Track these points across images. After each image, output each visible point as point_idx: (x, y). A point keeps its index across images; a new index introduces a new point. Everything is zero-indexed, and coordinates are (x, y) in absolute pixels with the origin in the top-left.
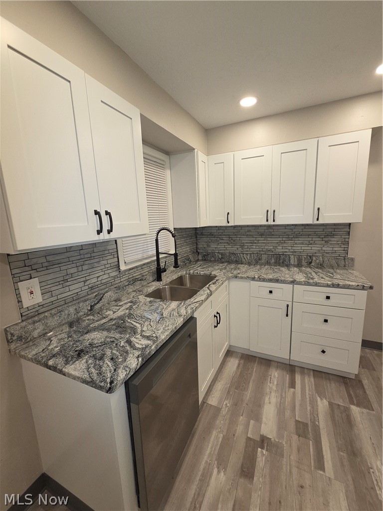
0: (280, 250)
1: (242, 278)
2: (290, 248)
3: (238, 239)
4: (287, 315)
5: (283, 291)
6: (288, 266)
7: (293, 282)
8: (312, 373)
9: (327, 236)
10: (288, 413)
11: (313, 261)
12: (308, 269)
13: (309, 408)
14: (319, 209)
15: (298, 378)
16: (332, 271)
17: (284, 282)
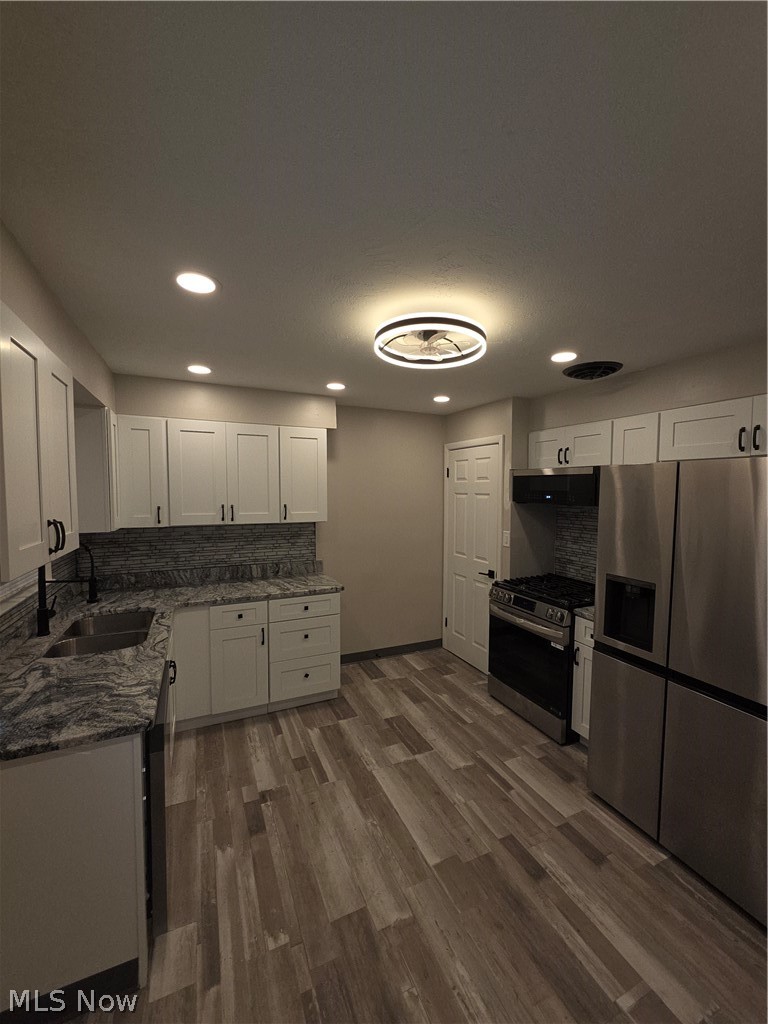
0: (236, 558)
1: (196, 604)
2: (250, 555)
3: (168, 547)
4: (263, 643)
5: (255, 612)
6: (251, 579)
7: (268, 597)
8: (295, 710)
9: (292, 537)
10: (282, 759)
11: (281, 570)
12: (277, 581)
13: (302, 743)
14: (285, 506)
15: (282, 722)
16: (303, 578)
17: (257, 599)
